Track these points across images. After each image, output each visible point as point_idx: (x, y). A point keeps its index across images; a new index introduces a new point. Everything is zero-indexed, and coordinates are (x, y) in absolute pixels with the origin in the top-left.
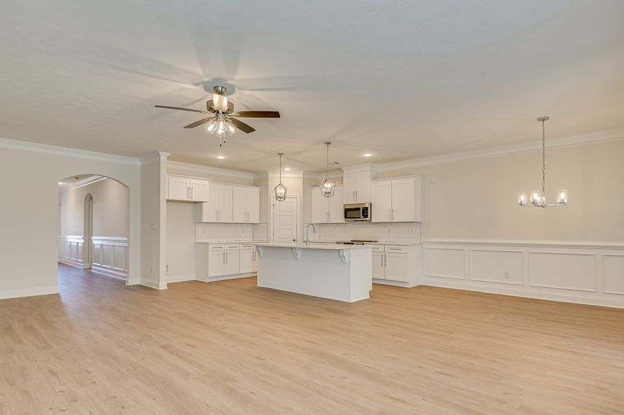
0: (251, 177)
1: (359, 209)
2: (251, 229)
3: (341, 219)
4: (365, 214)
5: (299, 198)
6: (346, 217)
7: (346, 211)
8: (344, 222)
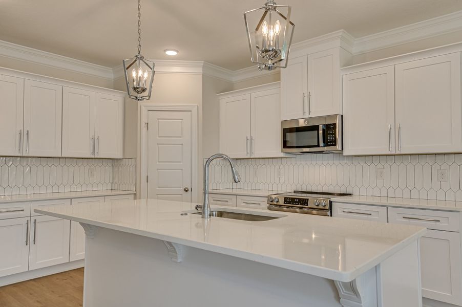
0: (109, 74)
1: (316, 128)
2: (107, 168)
3: (276, 149)
4: (330, 138)
5: (195, 110)
6: (285, 145)
7: (286, 131)
8: (282, 155)
